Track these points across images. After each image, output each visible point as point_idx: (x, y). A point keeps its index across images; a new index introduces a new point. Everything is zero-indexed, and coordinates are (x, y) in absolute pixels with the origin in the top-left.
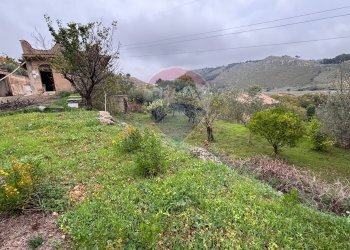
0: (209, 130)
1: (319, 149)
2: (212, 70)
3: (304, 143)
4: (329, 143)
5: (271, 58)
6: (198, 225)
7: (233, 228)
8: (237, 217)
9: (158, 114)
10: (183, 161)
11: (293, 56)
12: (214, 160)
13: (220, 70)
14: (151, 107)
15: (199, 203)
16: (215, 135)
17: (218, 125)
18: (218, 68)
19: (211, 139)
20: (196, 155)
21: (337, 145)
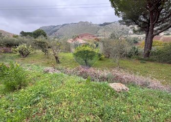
0: (57, 58)
1: (100, 59)
2: (54, 27)
3: (95, 58)
4: (103, 56)
5: (81, 22)
6: (48, 106)
7: (65, 101)
8: (67, 96)
9: (24, 52)
10: (39, 76)
11: (89, 22)
12: (57, 72)
13: (59, 27)
14: (18, 48)
15: (48, 95)
16: (60, 60)
17: (61, 55)
18: (58, 26)
19: (58, 62)
20: (47, 72)
21: (105, 57)
